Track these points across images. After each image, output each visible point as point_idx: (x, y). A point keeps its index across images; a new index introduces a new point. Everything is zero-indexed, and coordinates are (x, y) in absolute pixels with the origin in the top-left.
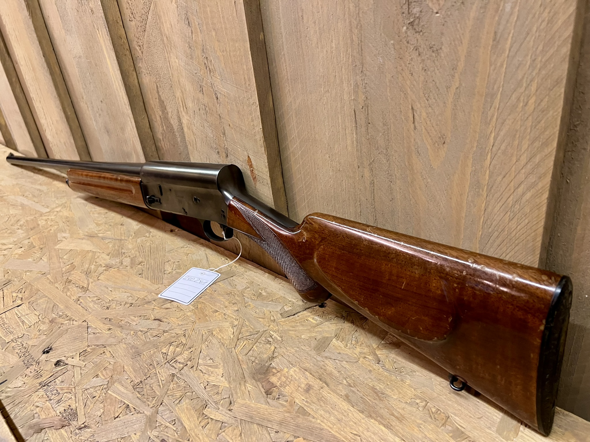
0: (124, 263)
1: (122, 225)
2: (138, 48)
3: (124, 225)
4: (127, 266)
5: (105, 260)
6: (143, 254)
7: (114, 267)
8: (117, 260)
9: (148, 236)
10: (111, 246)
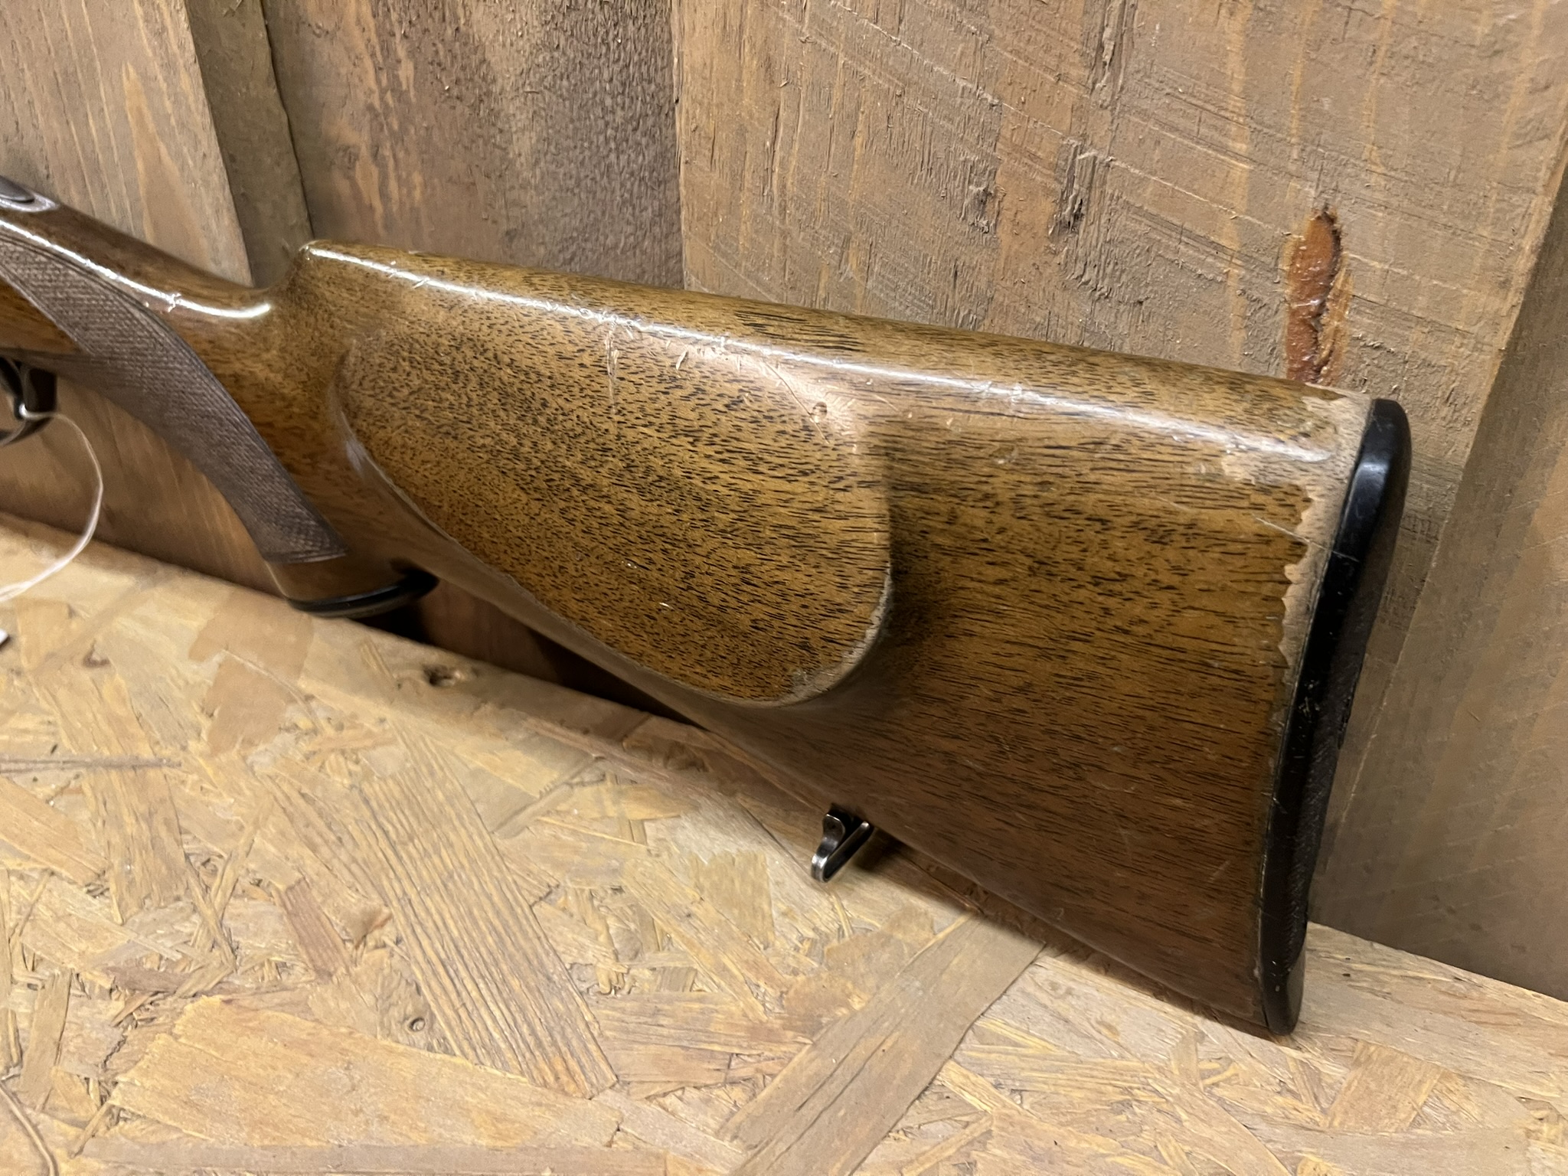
0: (252, 945)
1: (89, 662)
3: (104, 663)
4: (281, 967)
5: (87, 932)
6: (344, 857)
7: (187, 987)
8: (186, 928)
9: (304, 723)
10: (84, 815)
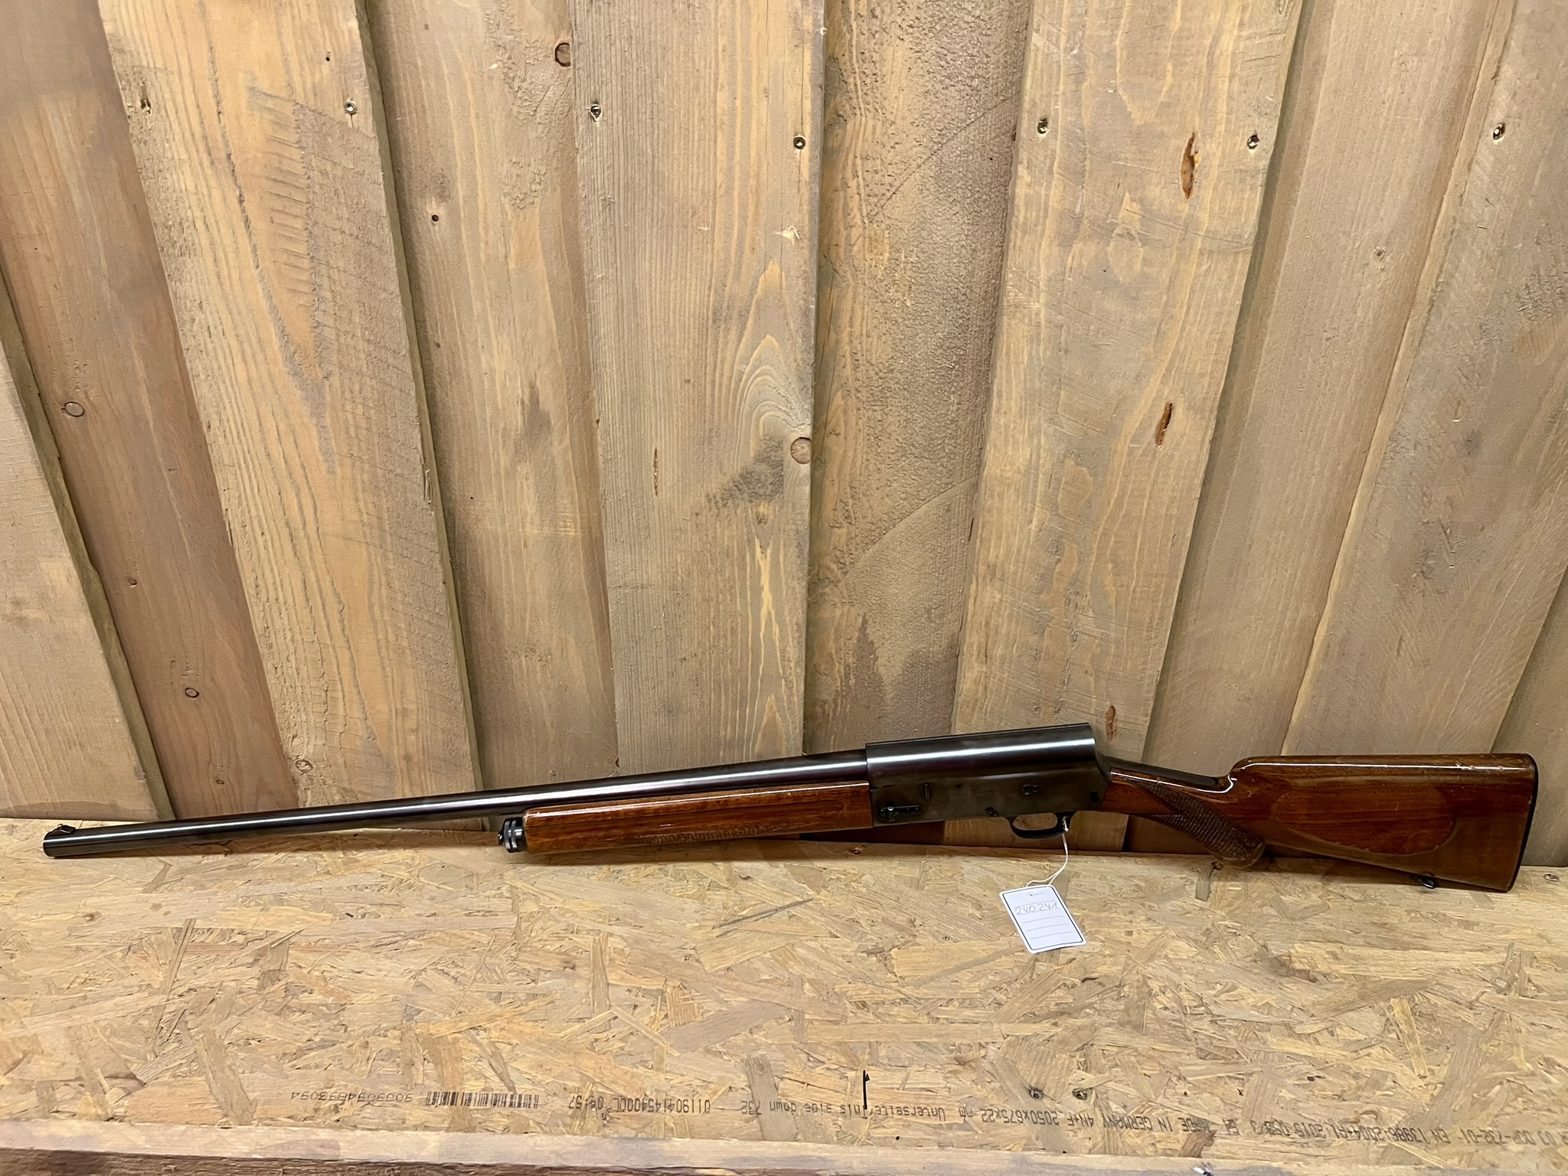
2: (834, 567)
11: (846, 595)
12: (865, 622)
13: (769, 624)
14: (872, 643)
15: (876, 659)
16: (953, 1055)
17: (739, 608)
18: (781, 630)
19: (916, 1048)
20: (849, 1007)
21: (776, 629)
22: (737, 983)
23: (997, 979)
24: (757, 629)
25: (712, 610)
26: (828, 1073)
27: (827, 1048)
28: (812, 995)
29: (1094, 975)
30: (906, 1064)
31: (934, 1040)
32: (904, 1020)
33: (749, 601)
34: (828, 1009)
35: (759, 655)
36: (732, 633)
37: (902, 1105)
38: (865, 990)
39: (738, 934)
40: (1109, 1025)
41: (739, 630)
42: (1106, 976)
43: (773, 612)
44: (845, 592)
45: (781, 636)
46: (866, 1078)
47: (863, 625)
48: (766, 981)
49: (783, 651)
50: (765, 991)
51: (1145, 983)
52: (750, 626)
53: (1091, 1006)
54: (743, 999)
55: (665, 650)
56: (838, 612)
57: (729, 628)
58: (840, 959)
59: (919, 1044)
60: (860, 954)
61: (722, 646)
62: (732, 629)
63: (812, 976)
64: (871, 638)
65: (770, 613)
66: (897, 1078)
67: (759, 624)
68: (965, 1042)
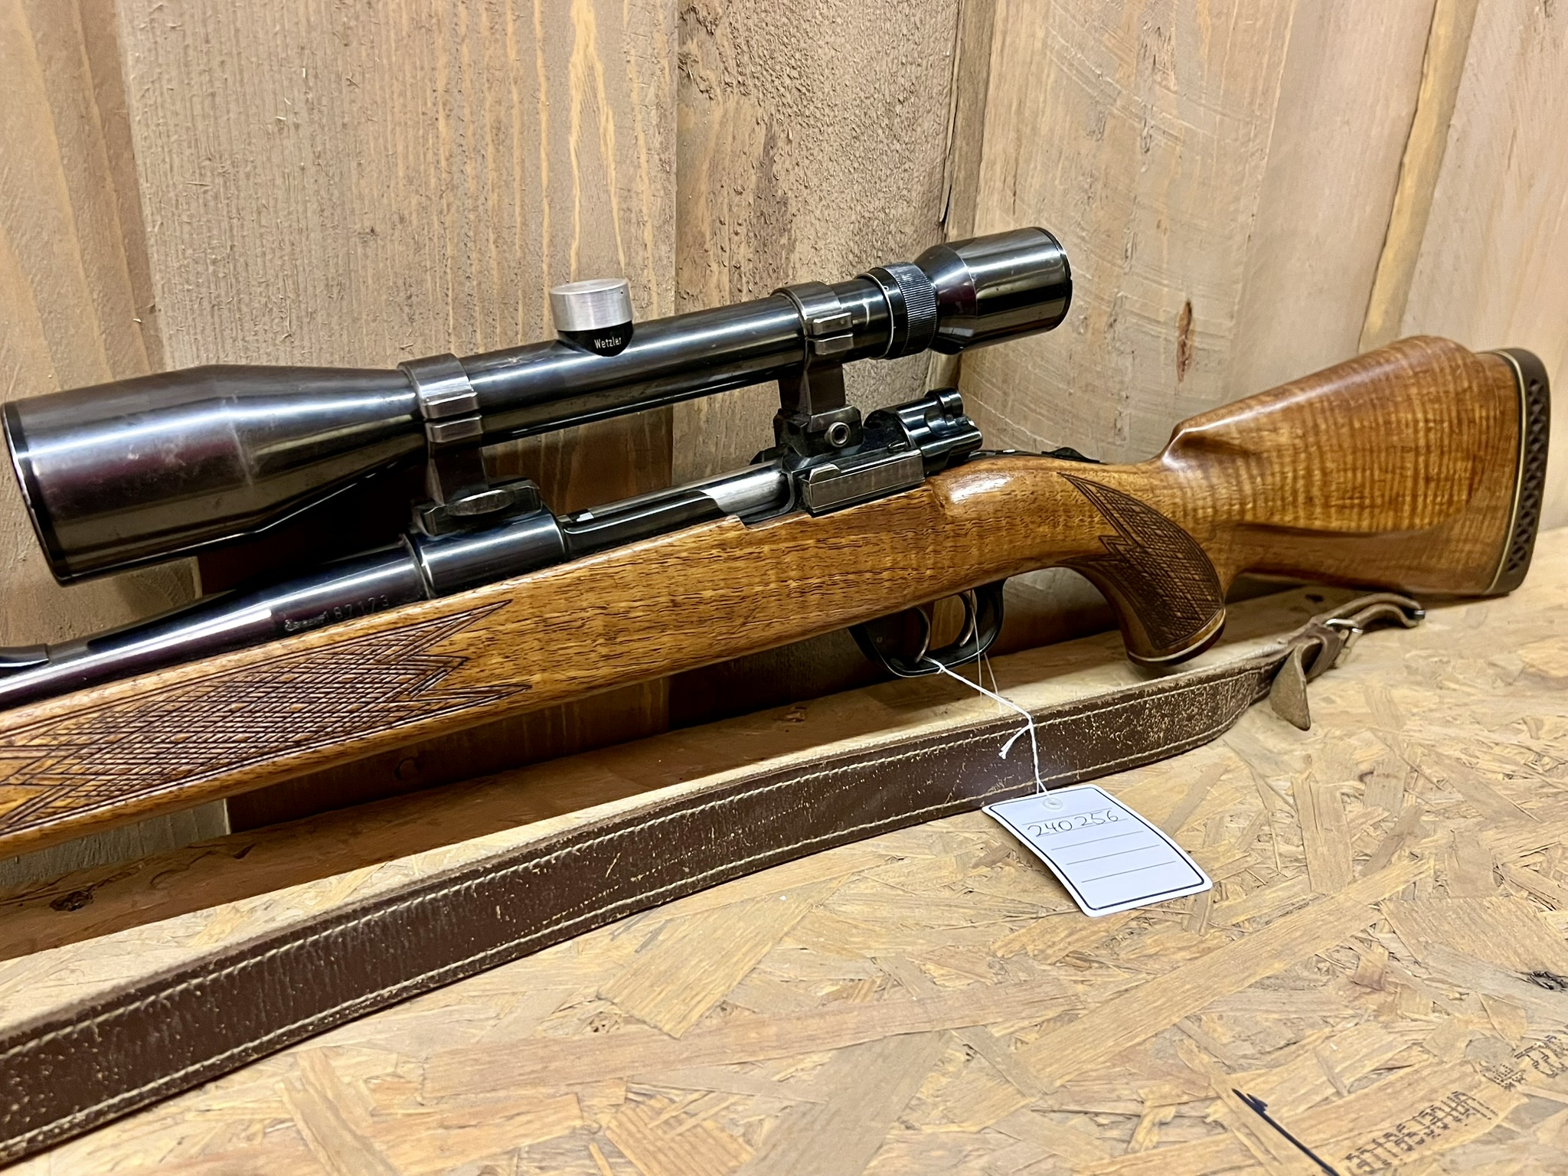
11: (732, 63)
12: (770, 143)
13: (590, 110)
14: (784, 202)
15: (791, 248)
16: (1342, 979)
17: (512, 55)
18: (619, 128)
19: (1270, 995)
20: (1064, 975)
21: (608, 123)
22: (772, 1030)
23: (1244, 823)
24: (558, 128)
25: (442, 60)
26: (1172, 1134)
27: (1110, 1079)
28: (960, 984)
29: (1364, 767)
30: (1290, 1035)
31: (1278, 967)
32: (1186, 955)
33: (539, 32)
34: (1022, 996)
35: (566, 210)
36: (498, 143)
37: (1387, 1126)
38: (1054, 930)
39: (683, 930)
40: (1482, 827)
41: (515, 130)
42: (1378, 763)
43: (599, 67)
44: (730, 52)
45: (620, 148)
46: (1258, 1107)
47: (766, 152)
48: (835, 996)
49: (627, 193)
50: (852, 1020)
51: (1439, 755)
52: (543, 117)
53: (1418, 812)
54: (816, 1058)
55: (313, 206)
56: (717, 114)
57: (488, 119)
58: (947, 893)
59: (1261, 985)
60: (975, 872)
61: (471, 185)
62: (498, 128)
63: (922, 946)
64: (784, 185)
65: (591, 68)
66: (1306, 1071)
67: (568, 110)
68: (1333, 944)
